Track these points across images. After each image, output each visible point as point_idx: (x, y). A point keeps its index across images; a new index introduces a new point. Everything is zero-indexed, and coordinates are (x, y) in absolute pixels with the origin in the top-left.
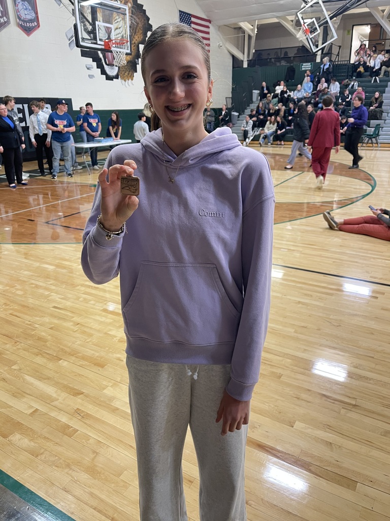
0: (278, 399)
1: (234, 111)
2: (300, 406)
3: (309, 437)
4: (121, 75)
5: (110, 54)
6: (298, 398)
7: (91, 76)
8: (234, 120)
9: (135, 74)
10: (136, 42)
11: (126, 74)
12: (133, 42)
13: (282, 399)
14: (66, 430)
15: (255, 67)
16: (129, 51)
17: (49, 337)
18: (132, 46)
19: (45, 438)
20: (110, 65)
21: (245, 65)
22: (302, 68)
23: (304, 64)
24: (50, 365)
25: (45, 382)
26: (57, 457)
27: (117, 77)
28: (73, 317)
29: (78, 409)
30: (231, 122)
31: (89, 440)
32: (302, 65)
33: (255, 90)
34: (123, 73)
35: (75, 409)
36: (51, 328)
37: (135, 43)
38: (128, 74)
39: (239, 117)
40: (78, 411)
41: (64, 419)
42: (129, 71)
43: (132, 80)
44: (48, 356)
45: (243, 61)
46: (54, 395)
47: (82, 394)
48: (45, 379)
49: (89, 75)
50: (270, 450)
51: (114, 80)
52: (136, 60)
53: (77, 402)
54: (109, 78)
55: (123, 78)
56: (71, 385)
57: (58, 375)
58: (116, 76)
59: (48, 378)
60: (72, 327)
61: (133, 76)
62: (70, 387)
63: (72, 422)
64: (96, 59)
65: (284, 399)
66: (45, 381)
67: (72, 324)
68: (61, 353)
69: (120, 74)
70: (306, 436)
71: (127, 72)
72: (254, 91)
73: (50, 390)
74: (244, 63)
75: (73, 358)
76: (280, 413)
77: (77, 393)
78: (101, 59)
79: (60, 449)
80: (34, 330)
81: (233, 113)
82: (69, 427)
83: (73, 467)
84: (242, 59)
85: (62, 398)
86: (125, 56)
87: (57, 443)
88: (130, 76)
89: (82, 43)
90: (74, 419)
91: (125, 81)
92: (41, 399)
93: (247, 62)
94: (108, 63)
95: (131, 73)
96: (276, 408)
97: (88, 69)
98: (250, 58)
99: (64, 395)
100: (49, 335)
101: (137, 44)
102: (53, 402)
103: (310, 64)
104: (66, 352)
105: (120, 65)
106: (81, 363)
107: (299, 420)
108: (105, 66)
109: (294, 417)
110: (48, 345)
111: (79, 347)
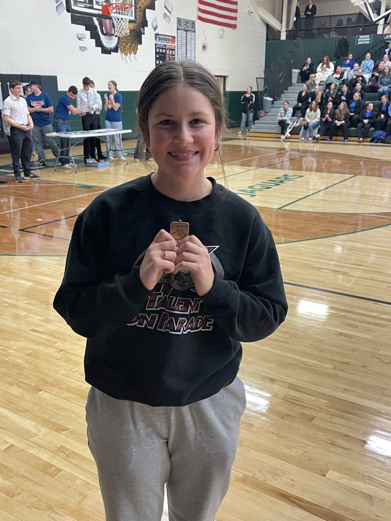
0: (308, 445)
1: (266, 96)
2: (335, 453)
3: (344, 488)
4: (122, 47)
5: (108, 20)
6: (333, 445)
7: (83, 49)
8: (267, 107)
9: (139, 46)
10: (142, 6)
11: (128, 46)
12: (138, 6)
13: (313, 444)
14: (47, 469)
15: (296, 39)
16: (133, 18)
17: (27, 365)
18: (138, 11)
19: (23, 477)
20: (108, 34)
21: (283, 37)
22: (357, 41)
23: (361, 37)
24: (28, 396)
25: (21, 416)
26: (36, 499)
27: (116, 50)
28: (56, 343)
29: (61, 446)
30: (262, 109)
31: (75, 481)
32: (358, 38)
33: (295, 68)
34: (124, 44)
35: (59, 446)
36: (29, 355)
37: (140, 7)
38: (131, 46)
39: (273, 103)
40: (62, 449)
41: (45, 457)
42: (132, 43)
43: (135, 53)
44: (25, 387)
45: (280, 32)
46: (33, 430)
47: (67, 430)
48: (22, 412)
49: (80, 47)
50: (296, 501)
51: (112, 53)
52: (142, 29)
53: (61, 439)
54: (106, 51)
55: (123, 51)
56: (53, 420)
57: (37, 408)
58: (114, 48)
59: (26, 411)
60: (55, 354)
61: (137, 49)
62: (52, 422)
63: (55, 461)
64: (90, 27)
65: (316, 445)
66: (22, 414)
67: (54, 350)
68: (40, 383)
69: (120, 46)
70: (341, 487)
71: (130, 44)
72: (293, 70)
73: (29, 425)
74: (282, 34)
75: (56, 390)
76: (310, 460)
77: (60, 429)
78: (96, 27)
79: (40, 490)
80: (8, 356)
81: (265, 98)
82: (51, 465)
83: (56, 510)
84: (280, 29)
85: (42, 433)
86: (127, 24)
87: (36, 483)
88: (133, 49)
89: (74, 7)
90: (57, 457)
91: (126, 55)
92: (17, 433)
93: (285, 33)
94: (105, 32)
95: (133, 45)
96: (305, 454)
97: (79, 39)
98: (290, 29)
99: (44, 430)
100: (27, 362)
101: (143, 9)
102: (32, 437)
103: (368, 36)
104: (46, 382)
105: (121, 35)
106: (65, 395)
107: (333, 470)
108: (101, 36)
109: (326, 465)
110: (25, 374)
111: (63, 377)
